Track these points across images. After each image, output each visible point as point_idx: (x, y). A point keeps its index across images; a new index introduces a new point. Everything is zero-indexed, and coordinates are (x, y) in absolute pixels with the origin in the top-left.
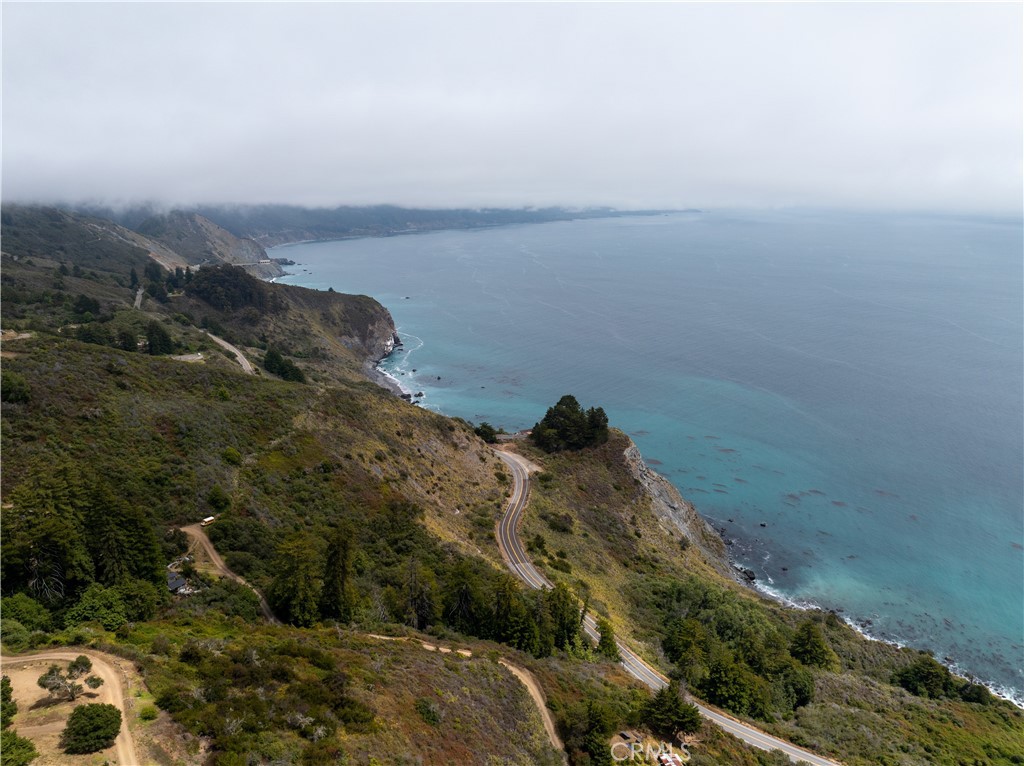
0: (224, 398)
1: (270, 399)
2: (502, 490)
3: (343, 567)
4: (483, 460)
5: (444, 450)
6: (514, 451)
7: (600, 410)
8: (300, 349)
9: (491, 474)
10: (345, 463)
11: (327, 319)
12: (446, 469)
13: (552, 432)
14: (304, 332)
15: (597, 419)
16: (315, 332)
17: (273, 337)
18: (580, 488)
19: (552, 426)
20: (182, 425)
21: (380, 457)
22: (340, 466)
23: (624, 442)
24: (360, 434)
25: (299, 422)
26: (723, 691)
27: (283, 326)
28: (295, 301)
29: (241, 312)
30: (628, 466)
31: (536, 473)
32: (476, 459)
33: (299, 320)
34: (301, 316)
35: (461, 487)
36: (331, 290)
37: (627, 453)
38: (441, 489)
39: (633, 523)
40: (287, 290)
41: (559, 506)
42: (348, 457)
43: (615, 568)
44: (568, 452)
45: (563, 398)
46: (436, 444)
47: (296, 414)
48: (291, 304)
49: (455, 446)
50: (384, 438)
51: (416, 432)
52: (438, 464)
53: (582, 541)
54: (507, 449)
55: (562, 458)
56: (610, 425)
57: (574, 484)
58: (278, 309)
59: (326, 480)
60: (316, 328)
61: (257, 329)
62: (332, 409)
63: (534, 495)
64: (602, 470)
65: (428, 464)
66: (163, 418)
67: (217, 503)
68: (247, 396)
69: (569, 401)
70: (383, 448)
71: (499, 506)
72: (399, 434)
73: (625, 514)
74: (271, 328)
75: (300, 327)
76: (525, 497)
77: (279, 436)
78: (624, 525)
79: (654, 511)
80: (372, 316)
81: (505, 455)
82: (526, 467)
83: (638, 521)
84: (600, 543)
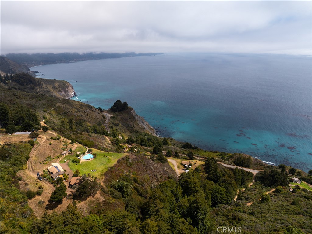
0: (40, 100)
1: (50, 100)
2: (104, 119)
3: (73, 123)
4: (99, 114)
5: (90, 112)
6: (107, 113)
7: (126, 102)
8: (48, 96)
9: (101, 117)
10: (69, 112)
11: (54, 87)
12: (91, 115)
14: (48, 91)
15: (125, 104)
16: (51, 91)
17: (39, 93)
18: (122, 119)
19: (115, 107)
20: (33, 105)
21: (76, 112)
22: (68, 113)
23: (131, 109)
24: (71, 108)
25: (57, 105)
26: (143, 143)
27: (42, 90)
28: (44, 83)
29: (29, 86)
30: (132, 114)
31: (112, 116)
32: (98, 113)
33: (46, 88)
34: (47, 87)
35: (95, 119)
36: (54, 79)
37: (132, 111)
38: (90, 119)
39: (133, 125)
40: (41, 79)
41: (116, 122)
42: (69, 111)
43: (128, 132)
44: (119, 112)
45: (118, 100)
46: (88, 110)
47: (57, 103)
48: (43, 83)
49: (93, 111)
50: (76, 109)
51: (83, 108)
52: (89, 114)
53: (121, 128)
54: (105, 112)
55: (117, 113)
56: (128, 106)
57: (120, 118)
58: (40, 85)
59: (65, 115)
60: (51, 90)
61: (34, 91)
62: (64, 102)
63: (111, 120)
64: (127, 115)
65: (87, 114)
66: (29, 104)
67: (44, 118)
68: (45, 100)
70: (77, 110)
71: (103, 122)
72: (79, 108)
73: (131, 123)
74: (38, 90)
75: (47, 90)
76: (109, 120)
77: (54, 107)
78: (131, 125)
79: (138, 123)
80: (67, 86)
81: (105, 113)
82: (109, 115)
83: (134, 125)
84: (125, 128)
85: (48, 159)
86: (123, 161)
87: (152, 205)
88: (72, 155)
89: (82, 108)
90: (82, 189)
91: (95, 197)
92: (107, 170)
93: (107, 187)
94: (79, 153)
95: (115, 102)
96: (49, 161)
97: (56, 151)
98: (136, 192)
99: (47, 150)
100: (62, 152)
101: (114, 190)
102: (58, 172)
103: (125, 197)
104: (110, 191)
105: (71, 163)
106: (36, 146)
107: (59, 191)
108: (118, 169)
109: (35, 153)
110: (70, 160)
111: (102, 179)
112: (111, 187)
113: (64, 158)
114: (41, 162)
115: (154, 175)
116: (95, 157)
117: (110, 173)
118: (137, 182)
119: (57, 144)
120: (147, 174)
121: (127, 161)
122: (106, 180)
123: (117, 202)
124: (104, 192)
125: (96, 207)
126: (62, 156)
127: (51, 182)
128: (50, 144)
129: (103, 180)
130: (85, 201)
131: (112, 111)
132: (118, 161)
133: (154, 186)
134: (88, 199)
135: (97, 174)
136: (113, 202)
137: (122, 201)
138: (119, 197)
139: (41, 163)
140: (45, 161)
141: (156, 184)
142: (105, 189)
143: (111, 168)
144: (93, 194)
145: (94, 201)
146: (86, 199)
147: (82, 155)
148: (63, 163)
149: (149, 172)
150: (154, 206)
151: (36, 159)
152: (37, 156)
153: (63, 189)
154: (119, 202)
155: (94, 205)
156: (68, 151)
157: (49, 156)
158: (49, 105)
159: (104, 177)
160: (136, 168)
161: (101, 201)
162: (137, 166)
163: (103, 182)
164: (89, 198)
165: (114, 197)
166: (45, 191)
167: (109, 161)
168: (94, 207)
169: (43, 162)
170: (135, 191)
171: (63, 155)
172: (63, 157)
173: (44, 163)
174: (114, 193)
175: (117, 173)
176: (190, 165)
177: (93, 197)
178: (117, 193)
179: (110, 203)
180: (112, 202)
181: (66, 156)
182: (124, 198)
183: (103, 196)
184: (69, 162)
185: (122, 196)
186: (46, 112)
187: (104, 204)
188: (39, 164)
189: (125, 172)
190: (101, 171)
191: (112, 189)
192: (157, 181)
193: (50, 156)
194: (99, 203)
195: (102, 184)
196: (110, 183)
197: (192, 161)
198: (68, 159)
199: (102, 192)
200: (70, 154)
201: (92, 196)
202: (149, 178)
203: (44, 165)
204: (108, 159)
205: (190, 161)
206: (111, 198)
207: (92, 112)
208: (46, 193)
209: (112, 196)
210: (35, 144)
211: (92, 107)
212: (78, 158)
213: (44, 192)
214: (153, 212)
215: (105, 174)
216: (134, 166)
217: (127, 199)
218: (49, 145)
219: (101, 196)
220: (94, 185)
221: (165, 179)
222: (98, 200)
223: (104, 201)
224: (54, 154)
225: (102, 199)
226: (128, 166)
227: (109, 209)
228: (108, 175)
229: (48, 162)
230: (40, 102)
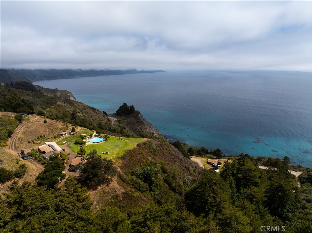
0: (39, 98)
1: (50, 99)
2: (109, 122)
4: (104, 117)
5: (94, 114)
6: (112, 117)
7: (133, 106)
9: (106, 120)
12: (95, 117)
13: (121, 111)
15: (132, 107)
18: (128, 123)
20: (30, 101)
21: (78, 112)
22: (69, 112)
23: (139, 113)
24: (73, 108)
25: (58, 103)
28: (46, 92)
30: (140, 118)
31: (117, 120)
32: (102, 116)
35: (99, 121)
36: (56, 89)
37: (139, 115)
38: (94, 121)
40: (43, 89)
41: (122, 125)
44: (125, 116)
45: (124, 104)
46: (92, 112)
49: (97, 113)
50: (79, 109)
51: (87, 109)
52: (93, 116)
53: (128, 131)
54: (110, 116)
55: (123, 117)
56: (135, 110)
57: (127, 122)
58: (41, 94)
62: (65, 102)
63: (116, 123)
64: (133, 119)
65: (90, 116)
69: (125, 105)
72: (82, 109)
73: (139, 128)
76: (114, 124)
77: (54, 105)
78: (139, 130)
79: (146, 128)
80: (69, 96)
81: (109, 117)
82: (115, 119)
83: (142, 129)
84: (133, 132)
85: (40, 138)
86: (144, 146)
88: (74, 137)
89: (85, 110)
90: (91, 168)
91: (111, 185)
92: (124, 153)
93: (126, 175)
94: (84, 135)
95: (121, 106)
96: (42, 141)
97: (53, 131)
98: (167, 186)
99: (40, 128)
100: (61, 132)
101: (137, 179)
102: (52, 150)
103: (154, 191)
104: (132, 180)
105: (72, 145)
106: (24, 122)
107: (53, 168)
108: (140, 154)
109: (23, 130)
110: (72, 142)
111: (119, 163)
112: (132, 175)
113: (64, 140)
114: (30, 140)
115: (185, 167)
116: (106, 140)
117: (129, 156)
118: (166, 173)
119: (54, 123)
120: (176, 166)
121: (150, 146)
122: (125, 165)
123: (143, 197)
124: (122, 180)
125: (113, 201)
126: (60, 137)
127: (42, 162)
128: (45, 122)
129: (120, 165)
130: (94, 192)
131: (117, 115)
132: (138, 145)
133: (188, 180)
134: (99, 188)
135: (110, 157)
136: (137, 196)
137: (149, 196)
138: (145, 189)
139: (29, 142)
140: (36, 140)
141: (190, 178)
142: (125, 177)
143: (130, 151)
144: (108, 182)
145: (109, 191)
146: (97, 188)
147: (88, 138)
148: (61, 145)
149: (178, 163)
151: (23, 136)
152: (24, 133)
153: (59, 167)
154: (145, 197)
155: (108, 198)
156: (70, 133)
157: (43, 135)
158: (48, 103)
159: (121, 162)
160: (162, 157)
161: (119, 193)
162: (162, 154)
163: (121, 168)
164: (100, 186)
165: (138, 189)
166: (30, 173)
167: (127, 144)
168: (110, 201)
169: (33, 141)
170: (165, 184)
171: (62, 135)
172: (62, 138)
173: (34, 143)
174: (137, 183)
175: (139, 158)
176: (219, 163)
177: (108, 185)
178: (141, 183)
179: (134, 197)
180: (136, 195)
181: (67, 138)
182: (152, 192)
183: (122, 186)
184: (70, 144)
185: (149, 188)
186: (44, 109)
187: (124, 198)
188: (27, 143)
189: (150, 158)
190: (117, 154)
191: (134, 178)
192: (191, 174)
193: (44, 136)
194: (116, 196)
195: (119, 170)
196: (130, 170)
197: (220, 160)
198: (68, 141)
199: (120, 180)
200: (72, 136)
201: (106, 184)
202: (179, 170)
203: (34, 144)
204: (124, 142)
205: (218, 160)
206: (133, 190)
207: (96, 114)
208: (31, 176)
209: (135, 188)
210: (23, 120)
211: (95, 109)
212: (84, 140)
213: (28, 175)
215: (123, 158)
216: (158, 153)
217: (157, 193)
218: (43, 123)
219: (120, 185)
221: (199, 173)
222: (115, 191)
223: (124, 193)
224: (49, 134)
225: (121, 191)
226: (151, 153)
227: (133, 206)
228: (127, 159)
229: (39, 141)
230: (39, 99)
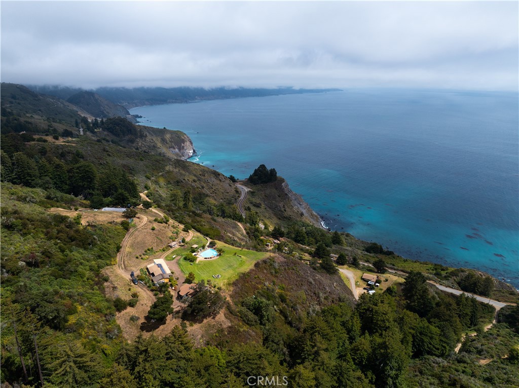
0: (142, 160)
1: (157, 161)
2: (237, 195)
3: (189, 199)
4: (230, 186)
5: (216, 182)
6: (242, 185)
7: (274, 169)
8: (153, 153)
9: (233, 190)
10: (184, 181)
11: (164, 141)
12: (217, 187)
13: (256, 177)
14: (154, 146)
15: (273, 172)
16: (159, 146)
17: (141, 148)
18: (265, 196)
19: (256, 176)
20: (131, 167)
21: (194, 181)
22: (182, 182)
23: (282, 180)
24: (187, 174)
25: (167, 168)
26: (299, 238)
27: (145, 144)
28: (149, 133)
29: (127, 138)
30: (283, 189)
31: (250, 191)
32: (228, 185)
33: (152, 141)
34: (152, 140)
35: (223, 193)
36: (165, 128)
37: (283, 184)
38: (216, 193)
39: (284, 207)
40: (145, 128)
41: (256, 200)
42: (184, 179)
43: (275, 218)
44: (262, 184)
45: (261, 165)
46: (213, 179)
47: (166, 166)
48: (148, 134)
49: (220, 180)
50: (195, 176)
51: (206, 175)
52: (214, 185)
53: (264, 210)
54: (239, 184)
55: (259, 186)
56: (278, 175)
57: (263, 195)
58: (142, 136)
59: (178, 185)
60: (159, 145)
61: (134, 145)
62: (177, 165)
63: (248, 197)
64: (274, 190)
65: (211, 185)
66: (124, 165)
67: (146, 188)
68: (149, 160)
69: (263, 166)
70: (196, 178)
71: (236, 199)
72: (200, 175)
73: (281, 204)
74: (140, 144)
75: (153, 144)
76: (245, 197)
77: (162, 172)
78: (280, 208)
79: (292, 204)
80: (183, 140)
81: (239, 186)
82: (246, 189)
83: (286, 207)
84: (270, 211)
85: (148, 251)
86: (264, 264)
87: (309, 343)
88: (184, 249)
89: (204, 176)
90: (197, 303)
91: (217, 318)
92: (237, 278)
93: (235, 305)
94: (195, 246)
95: (257, 168)
96: (150, 255)
97: (161, 241)
98: (283, 318)
99: (148, 238)
100: (171, 242)
101: (247, 311)
102: (162, 273)
103: (264, 325)
104: (240, 312)
105: (182, 262)
106: (131, 230)
107: (162, 303)
108: (255, 278)
109: (130, 241)
110: (182, 256)
111: (229, 291)
112: (242, 306)
113: (173, 253)
114: (138, 255)
115: (315, 293)
116: (220, 255)
117: (243, 282)
118: (285, 302)
119: (163, 230)
120: (303, 291)
121: (271, 265)
122: (235, 293)
123: (251, 331)
124: (230, 312)
125: (217, 335)
126: (169, 249)
127: (151, 288)
128: (153, 229)
129: (231, 293)
130: (200, 325)
131: (251, 182)
132: (257, 265)
133: (314, 311)
134: (205, 321)
135: (221, 283)
136: (244, 331)
137: (258, 331)
138: (254, 323)
139: (137, 258)
140: (144, 254)
141: (317, 308)
142: (233, 307)
143: (244, 274)
144: (214, 314)
145: (214, 324)
146: (203, 321)
147: (201, 250)
148: (170, 260)
149: (305, 287)
150: (311, 345)
151: (131, 250)
152: (132, 246)
153: (167, 302)
154: (253, 331)
155: (213, 332)
156: (180, 243)
157: (150, 248)
158: (154, 168)
159: (232, 289)
160: (285, 279)
161: (225, 326)
162: (286, 275)
163: (231, 296)
164: (206, 319)
165: (247, 322)
166: (142, 302)
167: (242, 263)
168: (214, 334)
169: (141, 256)
170: (281, 316)
171: (171, 247)
172: (172, 250)
173: (142, 259)
174: (246, 316)
175: (253, 283)
176: (378, 281)
177: (214, 318)
178: (251, 316)
179: (240, 332)
180: (242, 329)
181: (176, 250)
182: (262, 326)
183: (229, 319)
184: (179, 260)
185: (259, 322)
186: (149, 178)
187: (229, 332)
188: (134, 259)
189: (267, 284)
190: (228, 279)
191: (244, 309)
192: (319, 303)
193: (152, 248)
194: (221, 329)
195: (228, 299)
196: (241, 300)
197: (381, 275)
198: (178, 255)
199: (228, 312)
200: (182, 247)
201: (212, 317)
202: (305, 296)
203: (142, 260)
204: (240, 260)
205: (378, 275)
206: (241, 324)
207: (219, 182)
208: (142, 305)
209: (243, 320)
210: (130, 228)
211: (219, 175)
212: (194, 254)
213: (139, 303)
214: (309, 355)
215: (235, 284)
216: (281, 274)
217: (267, 327)
218: (151, 231)
219: (226, 318)
220: (216, 299)
221: (333, 301)
222: (221, 325)
223: (230, 327)
224: (157, 245)
225: (227, 324)
226: (272, 274)
227: (237, 341)
228: (239, 286)
229: (147, 256)
230: (142, 163)
